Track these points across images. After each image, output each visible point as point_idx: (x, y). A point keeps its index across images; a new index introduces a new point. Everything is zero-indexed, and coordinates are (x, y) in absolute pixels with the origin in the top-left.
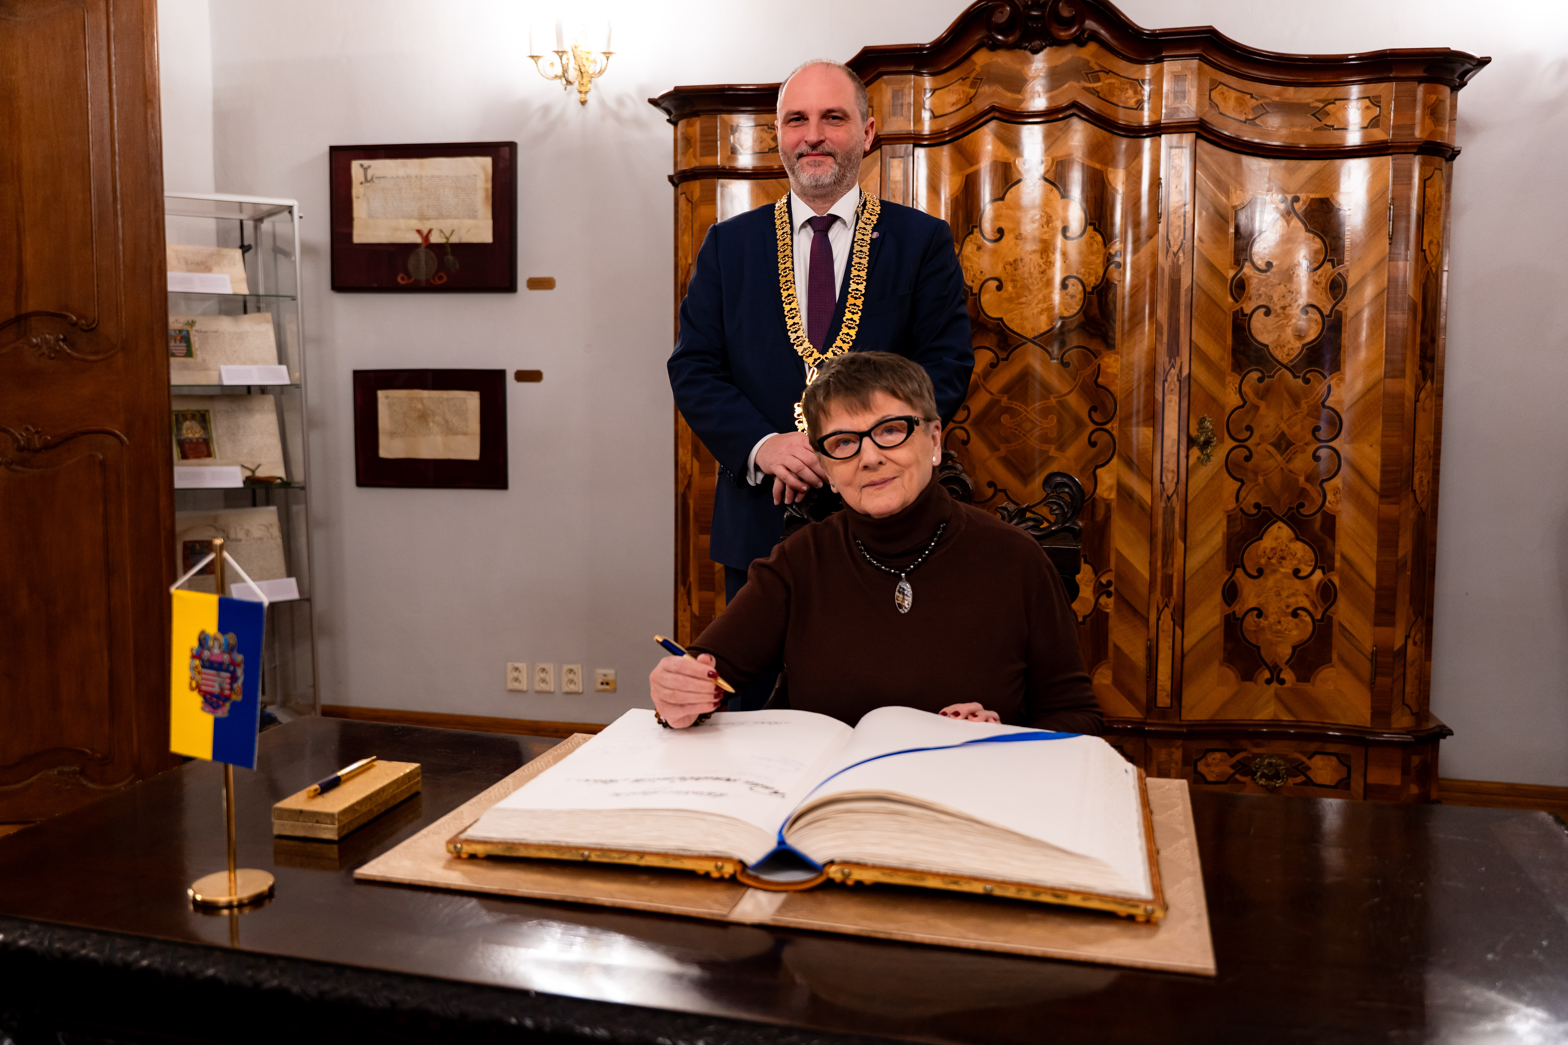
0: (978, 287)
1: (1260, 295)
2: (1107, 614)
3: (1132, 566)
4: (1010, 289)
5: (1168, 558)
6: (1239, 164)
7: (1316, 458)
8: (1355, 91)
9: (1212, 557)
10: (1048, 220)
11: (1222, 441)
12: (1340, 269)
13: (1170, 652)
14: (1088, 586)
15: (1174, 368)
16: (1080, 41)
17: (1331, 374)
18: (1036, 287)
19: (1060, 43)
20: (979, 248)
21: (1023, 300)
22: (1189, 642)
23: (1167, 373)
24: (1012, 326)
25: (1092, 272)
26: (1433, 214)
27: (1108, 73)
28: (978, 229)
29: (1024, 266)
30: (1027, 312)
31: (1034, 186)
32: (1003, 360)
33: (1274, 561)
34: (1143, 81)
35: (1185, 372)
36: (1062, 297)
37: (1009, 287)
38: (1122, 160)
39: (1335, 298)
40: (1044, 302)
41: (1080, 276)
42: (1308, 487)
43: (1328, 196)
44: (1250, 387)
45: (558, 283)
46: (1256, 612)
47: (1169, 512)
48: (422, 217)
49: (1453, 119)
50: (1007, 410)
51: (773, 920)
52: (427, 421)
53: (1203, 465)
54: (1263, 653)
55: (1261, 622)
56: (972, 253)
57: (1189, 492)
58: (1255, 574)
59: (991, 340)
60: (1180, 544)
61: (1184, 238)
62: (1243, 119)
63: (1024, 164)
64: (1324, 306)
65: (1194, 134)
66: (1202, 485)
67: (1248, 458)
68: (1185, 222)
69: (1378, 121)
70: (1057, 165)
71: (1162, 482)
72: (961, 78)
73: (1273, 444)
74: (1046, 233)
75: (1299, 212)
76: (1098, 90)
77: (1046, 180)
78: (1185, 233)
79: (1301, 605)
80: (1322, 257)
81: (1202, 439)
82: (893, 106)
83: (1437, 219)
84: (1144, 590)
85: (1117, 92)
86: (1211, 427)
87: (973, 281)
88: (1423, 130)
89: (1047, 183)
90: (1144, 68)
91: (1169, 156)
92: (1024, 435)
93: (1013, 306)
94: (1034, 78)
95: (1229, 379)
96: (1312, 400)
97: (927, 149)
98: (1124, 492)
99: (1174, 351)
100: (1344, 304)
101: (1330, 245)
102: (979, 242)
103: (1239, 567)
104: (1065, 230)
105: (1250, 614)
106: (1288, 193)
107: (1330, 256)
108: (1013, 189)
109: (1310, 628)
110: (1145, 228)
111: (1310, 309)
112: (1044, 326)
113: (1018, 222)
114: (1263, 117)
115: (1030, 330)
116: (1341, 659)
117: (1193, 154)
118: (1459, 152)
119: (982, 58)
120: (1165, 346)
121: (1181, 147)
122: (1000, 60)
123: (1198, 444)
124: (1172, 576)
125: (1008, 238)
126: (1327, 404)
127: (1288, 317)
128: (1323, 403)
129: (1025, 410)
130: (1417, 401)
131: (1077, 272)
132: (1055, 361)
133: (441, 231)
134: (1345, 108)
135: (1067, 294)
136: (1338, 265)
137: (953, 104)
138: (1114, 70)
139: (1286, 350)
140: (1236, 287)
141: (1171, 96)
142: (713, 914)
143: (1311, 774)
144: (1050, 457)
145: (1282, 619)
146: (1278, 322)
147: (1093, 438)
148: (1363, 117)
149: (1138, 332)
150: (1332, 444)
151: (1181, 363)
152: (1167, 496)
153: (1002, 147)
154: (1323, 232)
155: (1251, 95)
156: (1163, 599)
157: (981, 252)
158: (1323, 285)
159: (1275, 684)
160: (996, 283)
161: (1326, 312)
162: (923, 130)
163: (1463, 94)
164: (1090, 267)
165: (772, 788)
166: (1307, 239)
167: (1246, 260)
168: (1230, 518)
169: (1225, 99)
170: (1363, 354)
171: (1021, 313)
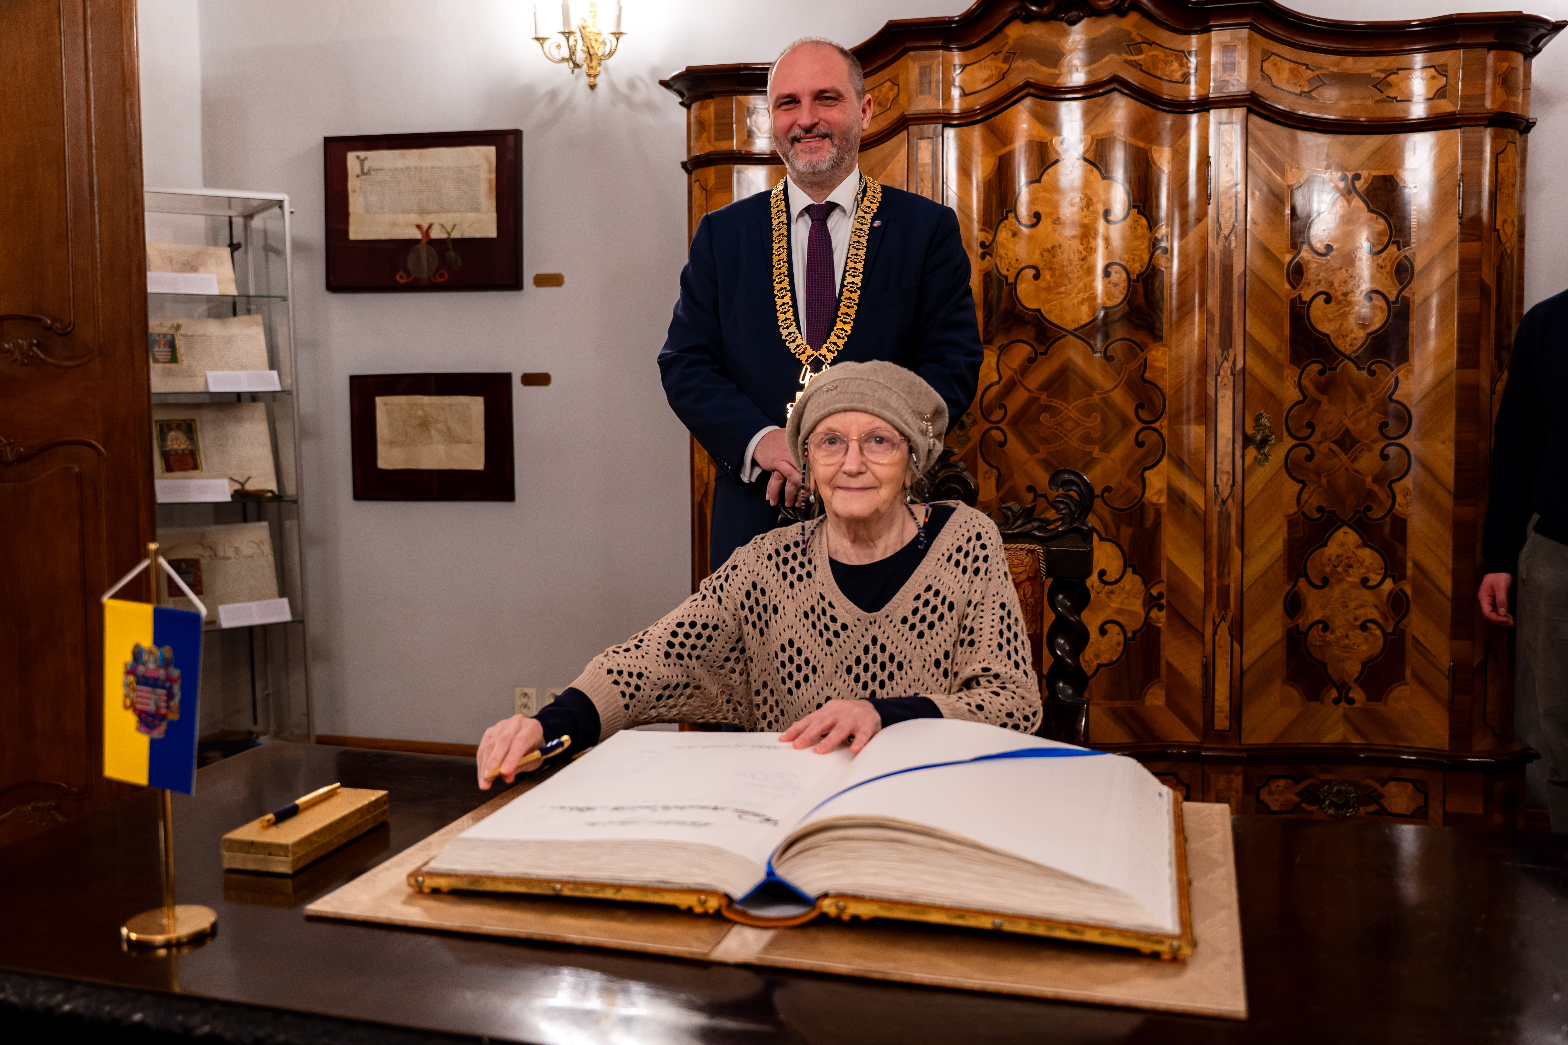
0: (1014, 276)
1: (1320, 281)
2: (1159, 628)
3: (1184, 576)
4: (1048, 277)
5: (1224, 567)
6: (1294, 140)
7: (1384, 457)
8: (1419, 59)
9: (1272, 566)
10: (1088, 203)
11: (1280, 439)
12: (1406, 251)
13: (1228, 670)
14: (1138, 598)
15: (1227, 361)
16: (1119, 11)
17: (1397, 366)
18: (1076, 275)
19: (1098, 13)
20: (1014, 234)
21: (1063, 289)
22: (1248, 659)
23: (1219, 367)
24: (1051, 317)
25: (1136, 258)
26: (1506, 191)
27: (1151, 45)
28: (1013, 214)
29: (1062, 253)
30: (1067, 302)
31: (1073, 167)
32: (1041, 354)
33: (1340, 569)
34: (1189, 52)
35: (1239, 365)
36: (1105, 287)
37: (1047, 276)
38: (1167, 138)
39: (1401, 284)
40: (1085, 291)
41: (1124, 263)
42: (1376, 488)
43: (1391, 173)
44: (1310, 380)
45: (567, 280)
46: (1321, 626)
47: (1224, 517)
48: (423, 212)
49: (1527, 88)
50: (1047, 408)
51: (759, 958)
52: (428, 429)
53: (1260, 465)
54: (1330, 670)
55: (1327, 637)
56: (1006, 239)
57: (1246, 495)
58: (1319, 583)
59: (1029, 333)
60: (1237, 552)
61: (1236, 220)
62: (1298, 91)
63: (1062, 143)
64: (1389, 292)
65: (1245, 109)
66: (1260, 487)
67: (1309, 458)
68: (1236, 203)
69: (1445, 91)
70: (1097, 144)
71: (1216, 485)
72: (993, 53)
73: (1335, 442)
74: (1086, 217)
75: (1361, 190)
76: (1141, 62)
77: (1086, 160)
78: (1236, 215)
79: (1370, 617)
80: (1386, 240)
81: (1259, 437)
82: (921, 83)
83: (1511, 196)
84: (1199, 602)
85: (1161, 65)
86: (1268, 424)
87: (1008, 270)
88: (1494, 100)
89: (1086, 164)
90: (1191, 39)
91: (1219, 133)
92: (1065, 435)
93: (1052, 296)
94: (1072, 51)
95: (1287, 372)
96: (1379, 393)
97: (957, 129)
98: (1176, 497)
99: (1226, 342)
100: (1411, 289)
101: (1395, 226)
102: (1013, 228)
103: (1302, 576)
104: (1107, 213)
105: (1315, 627)
106: (1348, 171)
107: (1395, 237)
108: (1050, 170)
109: (1381, 643)
110: (1193, 210)
111: (1374, 296)
112: (1085, 318)
113: (1055, 206)
114: (1320, 90)
115: (1070, 322)
116: (1415, 675)
117: (1244, 130)
118: (1534, 124)
119: (1015, 31)
120: (1217, 338)
121: (1231, 123)
122: (1034, 32)
123: (1255, 443)
124: (1228, 587)
125: (1045, 223)
126: (1394, 397)
127: (1350, 304)
128: (1390, 397)
129: (1066, 408)
130: (1493, 393)
131: (1120, 259)
132: (1098, 355)
133: (442, 226)
134: (1409, 79)
135: (1110, 282)
136: (1404, 247)
137: (985, 81)
138: (1158, 42)
139: (1348, 339)
140: (1294, 272)
141: (1220, 68)
142: (692, 953)
143: (1383, 801)
144: (1094, 459)
145: (1350, 633)
146: (1340, 309)
147: (1140, 438)
148: (1429, 87)
149: (1186, 323)
150: (1401, 441)
151: (1235, 355)
152: (1222, 500)
153: (1038, 126)
154: (1386, 212)
155: (1307, 66)
156: (1220, 613)
157: (1016, 239)
158: (1388, 269)
159: (1343, 704)
160: (1033, 272)
161: (1392, 298)
162: (953, 109)
163: (1537, 62)
164: (1135, 252)
165: (763, 815)
166: (1370, 219)
167: (1303, 242)
168: (1291, 522)
169: (1278, 71)
170: (1432, 344)
171: (1061, 304)
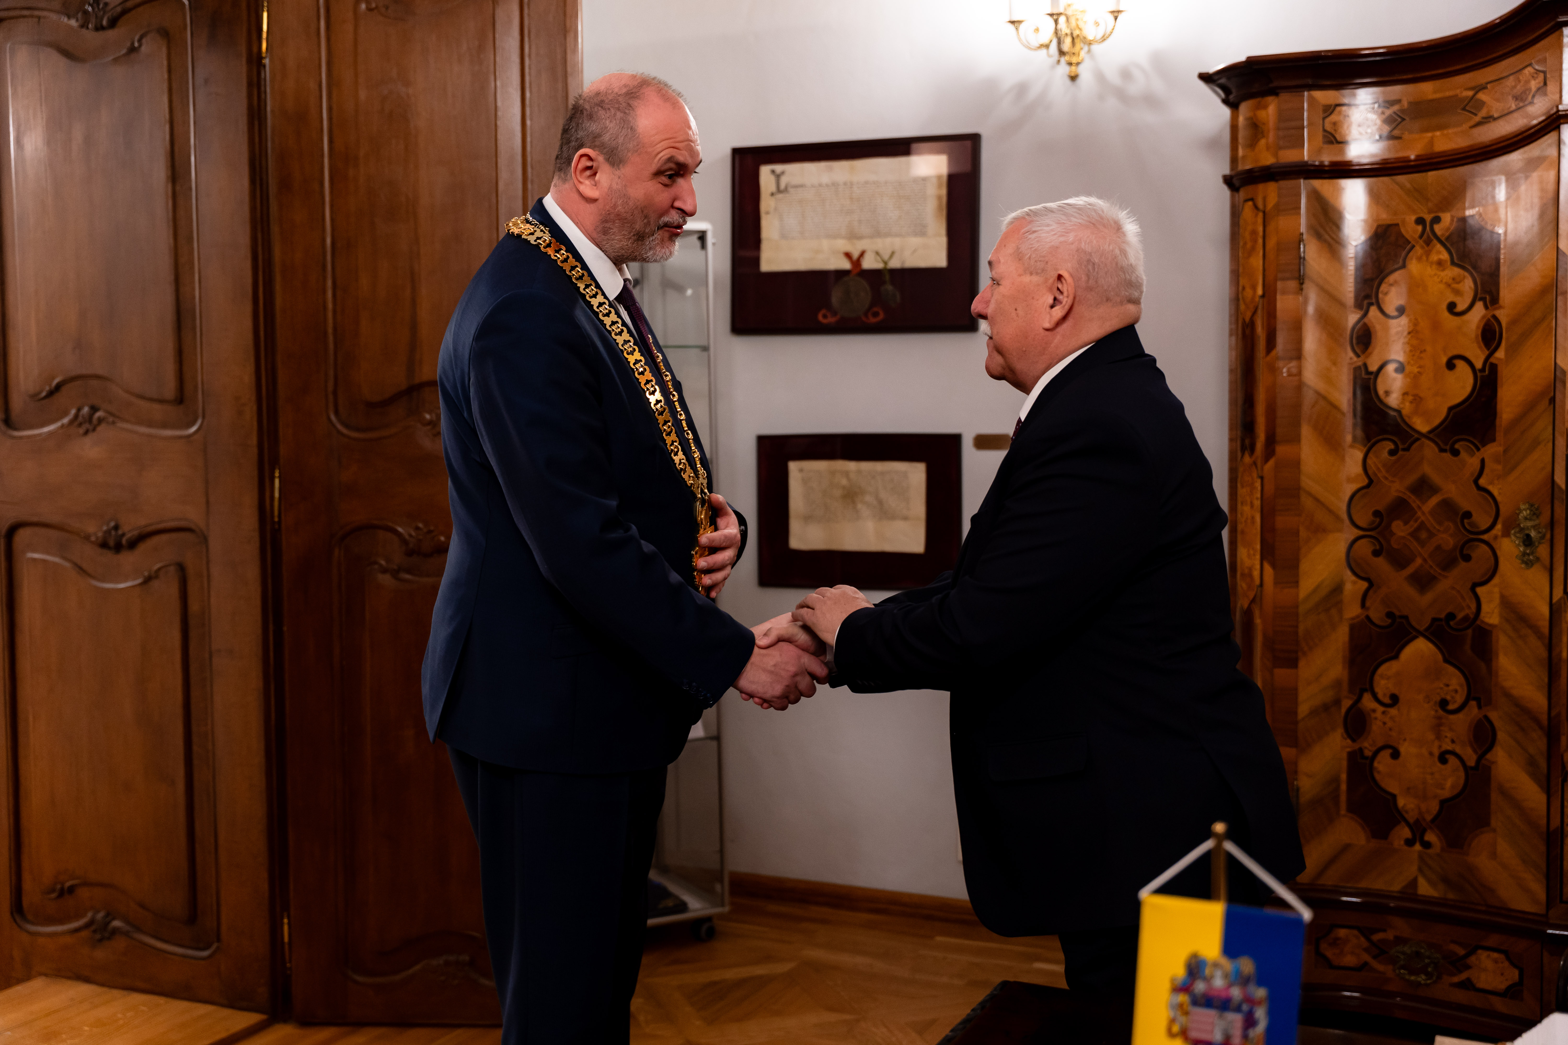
48: (853, 236)
52: (854, 502)
133: (877, 253)
